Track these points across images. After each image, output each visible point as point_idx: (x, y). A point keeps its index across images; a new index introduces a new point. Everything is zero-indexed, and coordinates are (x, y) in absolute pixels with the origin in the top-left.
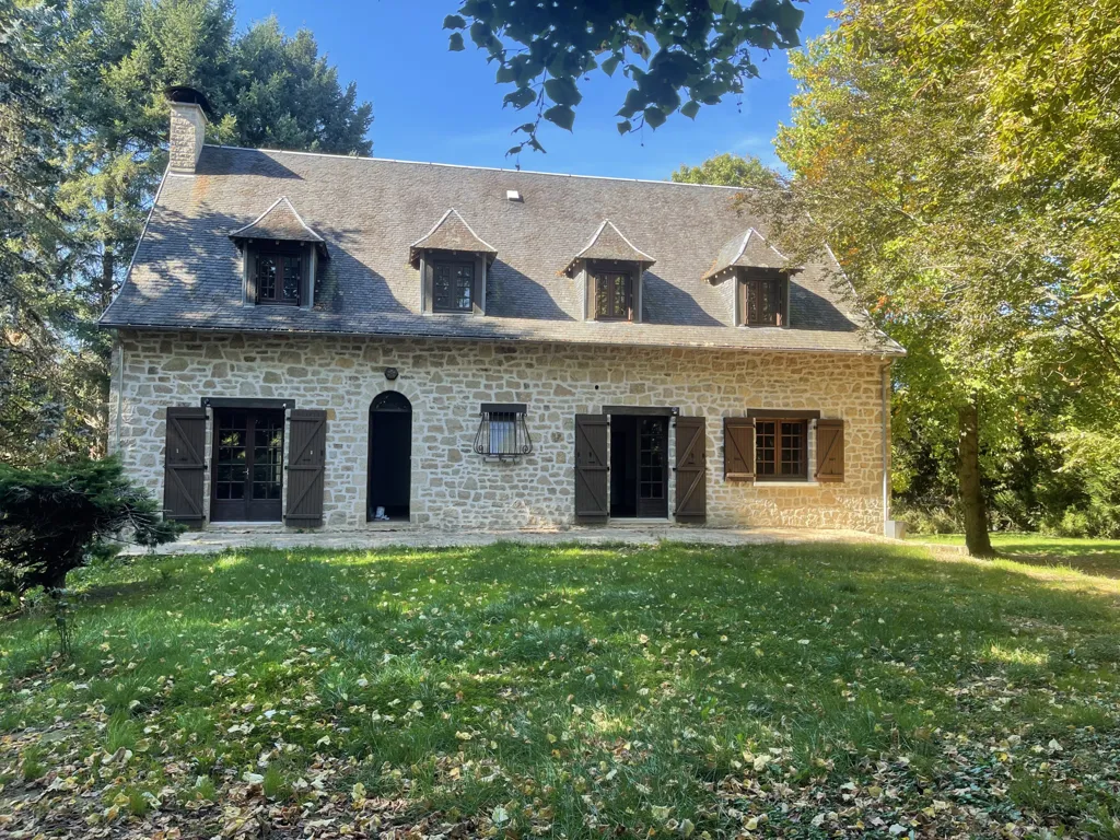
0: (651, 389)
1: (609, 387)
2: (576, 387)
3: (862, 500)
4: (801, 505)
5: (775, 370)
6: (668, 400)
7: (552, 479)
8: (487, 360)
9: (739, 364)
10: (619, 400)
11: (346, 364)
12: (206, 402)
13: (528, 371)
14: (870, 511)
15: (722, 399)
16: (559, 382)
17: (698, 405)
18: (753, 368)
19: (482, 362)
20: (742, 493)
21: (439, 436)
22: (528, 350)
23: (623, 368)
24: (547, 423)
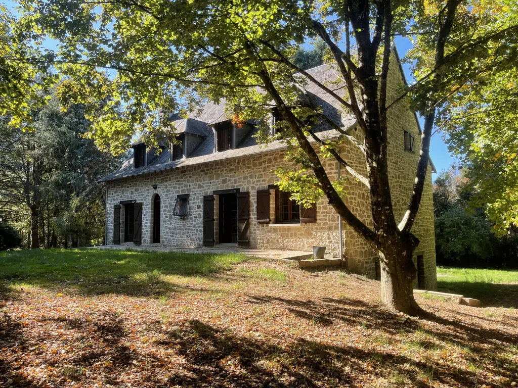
0: (229, 180)
1: (215, 182)
2: (204, 184)
3: (328, 234)
4: (294, 237)
5: (281, 162)
6: (236, 185)
7: (197, 226)
8: (178, 177)
9: (264, 162)
10: (218, 188)
11: (146, 185)
12: (121, 203)
13: (190, 179)
14: (333, 241)
15: (257, 181)
16: (199, 182)
17: (247, 185)
18: (270, 163)
19: (177, 178)
20: (266, 230)
21: (167, 209)
22: (190, 171)
23: (219, 172)
24: (196, 201)
